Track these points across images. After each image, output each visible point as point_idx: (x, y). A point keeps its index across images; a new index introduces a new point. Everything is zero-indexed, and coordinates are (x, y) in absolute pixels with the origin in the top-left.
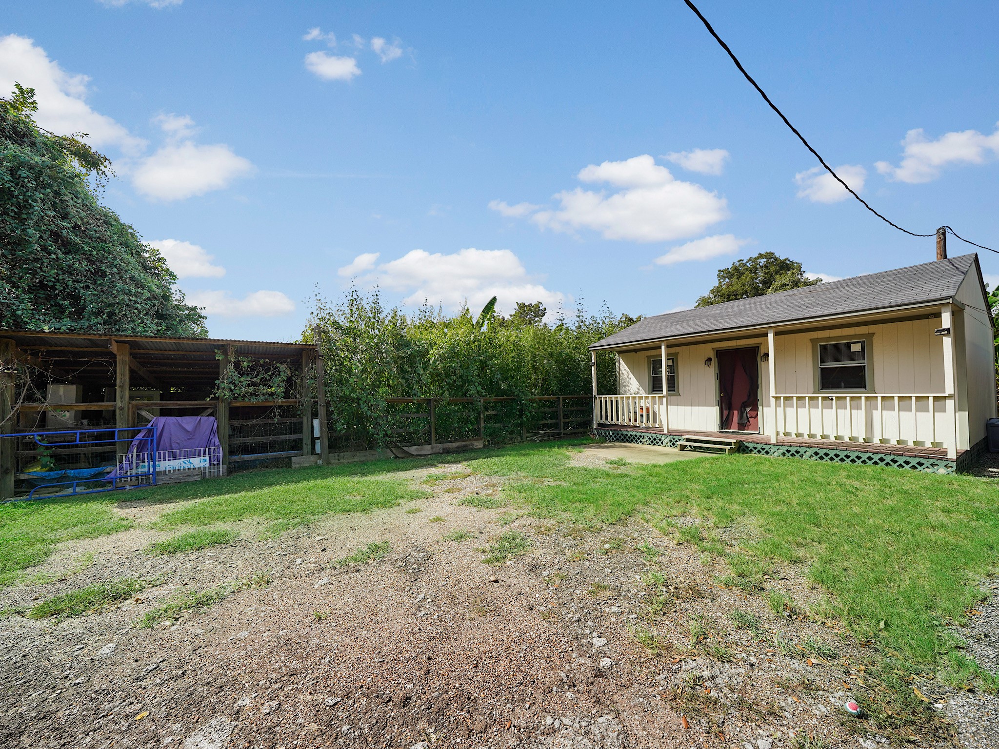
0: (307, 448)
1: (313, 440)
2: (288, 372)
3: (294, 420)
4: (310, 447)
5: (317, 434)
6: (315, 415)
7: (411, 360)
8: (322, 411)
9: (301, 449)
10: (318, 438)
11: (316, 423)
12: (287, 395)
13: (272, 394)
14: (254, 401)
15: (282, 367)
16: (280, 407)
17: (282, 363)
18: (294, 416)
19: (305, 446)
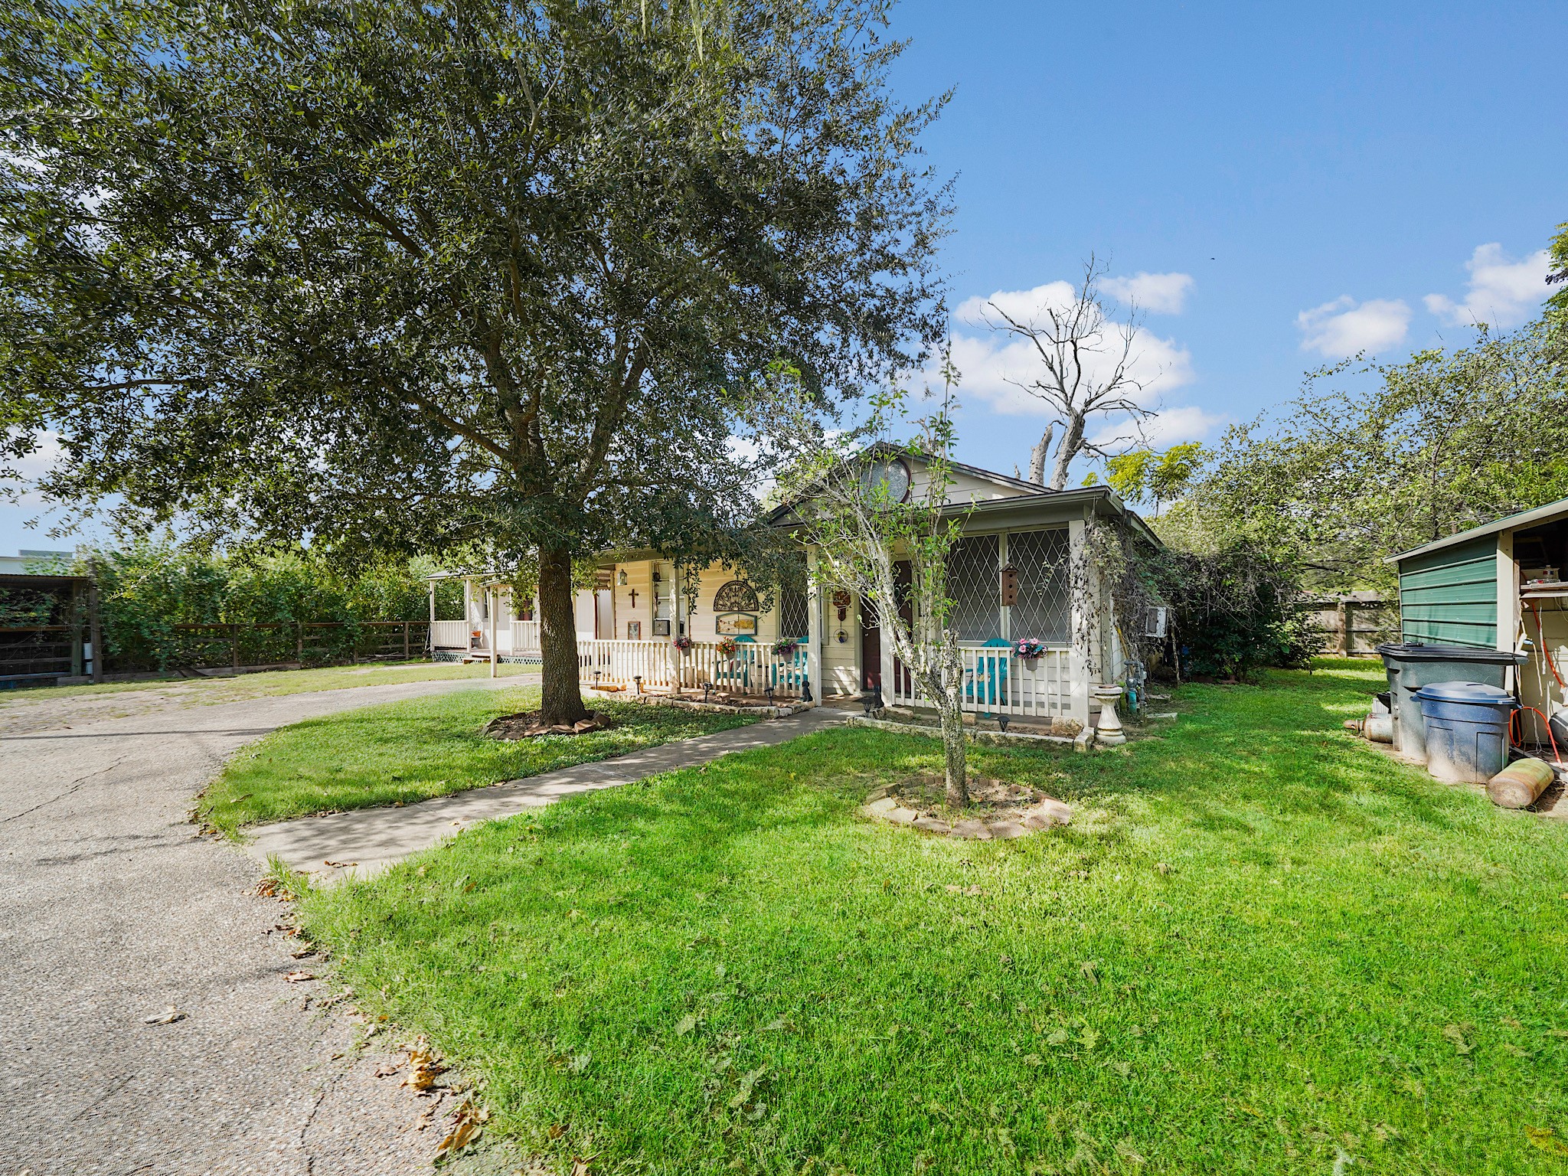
0: (76, 668)
1: (84, 662)
2: (55, 601)
3: (61, 644)
4: (79, 668)
5: (88, 655)
6: (86, 639)
7: (211, 588)
8: (95, 636)
9: (68, 671)
10: (89, 661)
11: (88, 647)
12: (53, 620)
13: (35, 620)
14: (13, 627)
15: (47, 596)
16: (44, 632)
17: (47, 593)
18: (62, 640)
19: (73, 668)
